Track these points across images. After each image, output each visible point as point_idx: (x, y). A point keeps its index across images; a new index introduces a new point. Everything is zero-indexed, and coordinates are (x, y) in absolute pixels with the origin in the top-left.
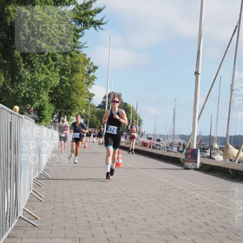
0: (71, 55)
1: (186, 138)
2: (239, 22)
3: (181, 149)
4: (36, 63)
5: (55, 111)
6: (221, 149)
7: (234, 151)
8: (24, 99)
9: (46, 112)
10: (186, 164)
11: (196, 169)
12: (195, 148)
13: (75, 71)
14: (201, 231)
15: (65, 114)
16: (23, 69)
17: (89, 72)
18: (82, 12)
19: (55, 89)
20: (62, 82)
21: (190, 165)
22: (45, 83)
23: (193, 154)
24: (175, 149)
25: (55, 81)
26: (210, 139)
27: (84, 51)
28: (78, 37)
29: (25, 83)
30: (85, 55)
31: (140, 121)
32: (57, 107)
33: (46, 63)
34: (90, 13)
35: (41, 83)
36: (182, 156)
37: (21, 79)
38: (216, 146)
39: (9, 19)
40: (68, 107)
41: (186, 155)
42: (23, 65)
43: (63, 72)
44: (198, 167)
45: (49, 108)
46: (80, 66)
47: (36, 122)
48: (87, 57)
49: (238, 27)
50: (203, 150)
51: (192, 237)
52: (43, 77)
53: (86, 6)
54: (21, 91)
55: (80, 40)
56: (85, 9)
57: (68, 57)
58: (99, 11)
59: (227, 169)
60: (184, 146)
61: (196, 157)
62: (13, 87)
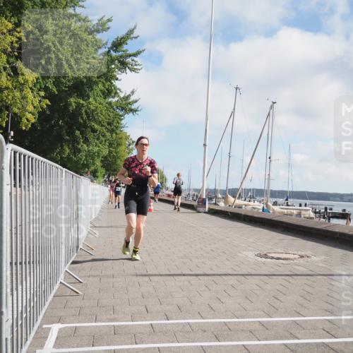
0: (116, 134)
1: (198, 191)
2: (234, 109)
3: (195, 198)
4: (91, 140)
5: (106, 173)
6: (223, 198)
7: (231, 199)
8: (83, 164)
9: (99, 174)
10: (198, 209)
11: (205, 213)
12: (204, 197)
13: (119, 145)
14: (208, 255)
15: (113, 175)
16: (82, 144)
17: (129, 145)
18: (124, 102)
19: (105, 157)
20: (110, 152)
21: (201, 209)
22: (98, 153)
23: (203, 202)
24: (191, 198)
25: (105, 152)
26: (215, 191)
27: (125, 130)
28: (121, 120)
29: (83, 154)
30: (126, 133)
31: (166, 179)
32: (107, 170)
33: (98, 139)
34: (129, 103)
35: (94, 154)
36: (195, 203)
37: (79, 151)
38: (220, 196)
39: (71, 108)
40: (115, 170)
41: (198, 202)
42: (82, 140)
43: (110, 145)
44: (207, 210)
45: (101, 171)
46: (123, 141)
47: (92, 181)
48: (128, 134)
49: (233, 113)
50: (210, 199)
51: (203, 260)
52: (96, 149)
53: (127, 98)
54: (81, 159)
55: (122, 122)
56: (126, 100)
57: (114, 135)
58: (136, 101)
59: (227, 212)
60: (197, 196)
61: (205, 204)
62: (75, 156)
